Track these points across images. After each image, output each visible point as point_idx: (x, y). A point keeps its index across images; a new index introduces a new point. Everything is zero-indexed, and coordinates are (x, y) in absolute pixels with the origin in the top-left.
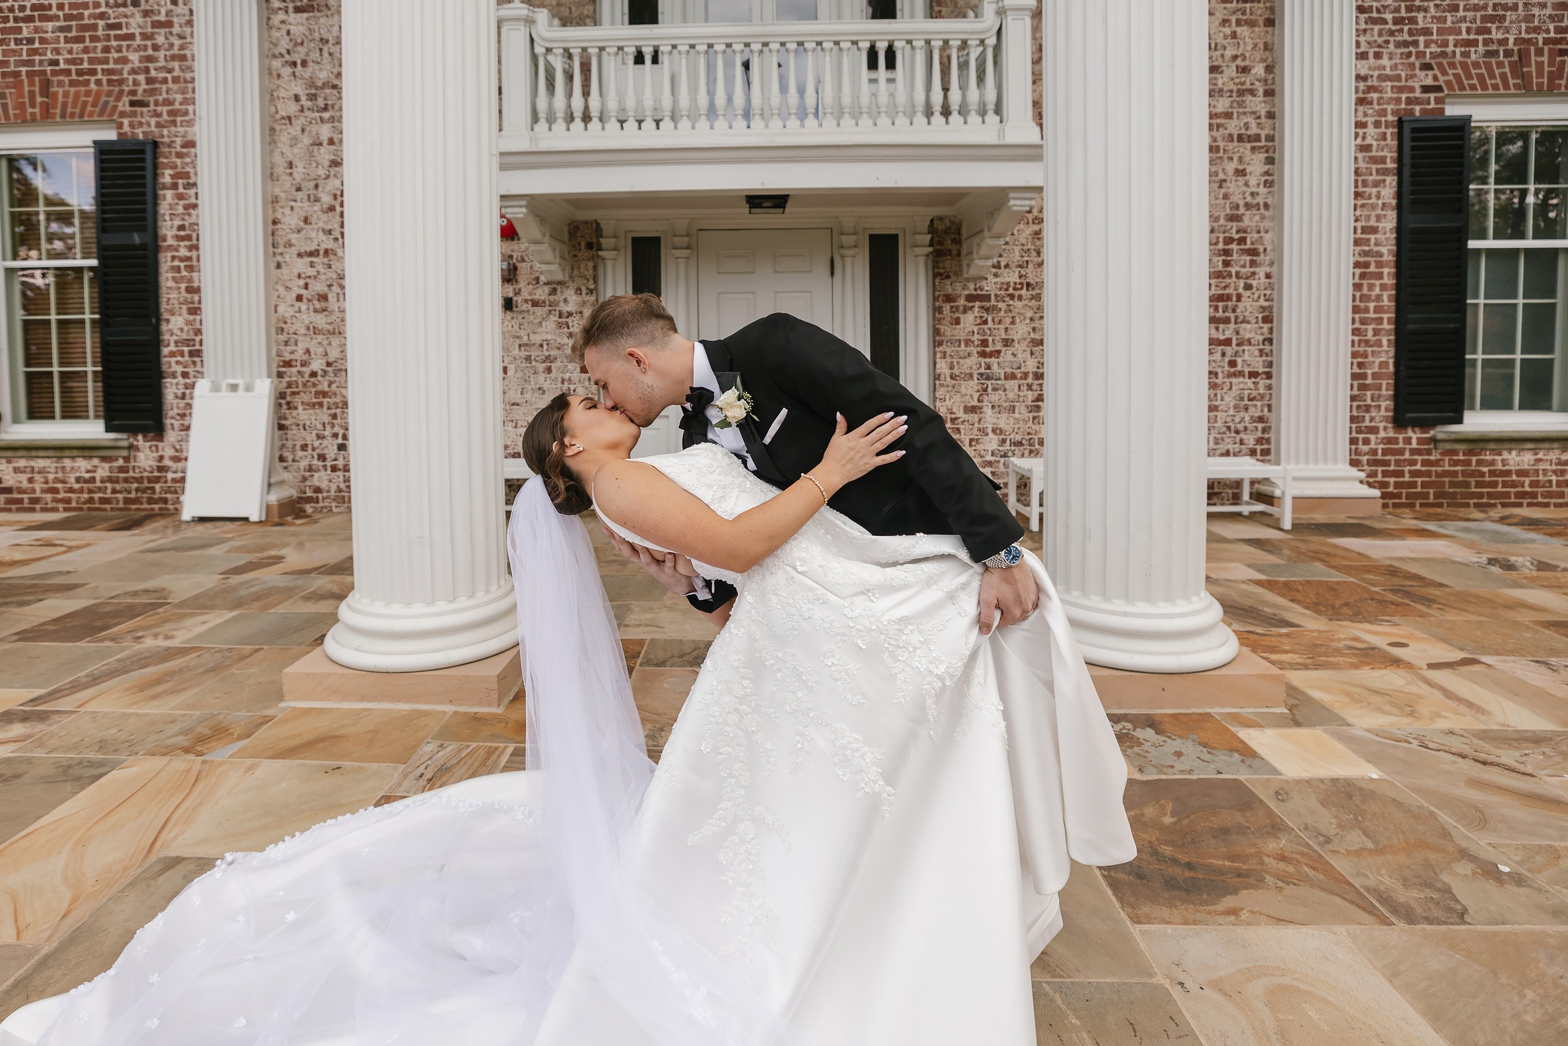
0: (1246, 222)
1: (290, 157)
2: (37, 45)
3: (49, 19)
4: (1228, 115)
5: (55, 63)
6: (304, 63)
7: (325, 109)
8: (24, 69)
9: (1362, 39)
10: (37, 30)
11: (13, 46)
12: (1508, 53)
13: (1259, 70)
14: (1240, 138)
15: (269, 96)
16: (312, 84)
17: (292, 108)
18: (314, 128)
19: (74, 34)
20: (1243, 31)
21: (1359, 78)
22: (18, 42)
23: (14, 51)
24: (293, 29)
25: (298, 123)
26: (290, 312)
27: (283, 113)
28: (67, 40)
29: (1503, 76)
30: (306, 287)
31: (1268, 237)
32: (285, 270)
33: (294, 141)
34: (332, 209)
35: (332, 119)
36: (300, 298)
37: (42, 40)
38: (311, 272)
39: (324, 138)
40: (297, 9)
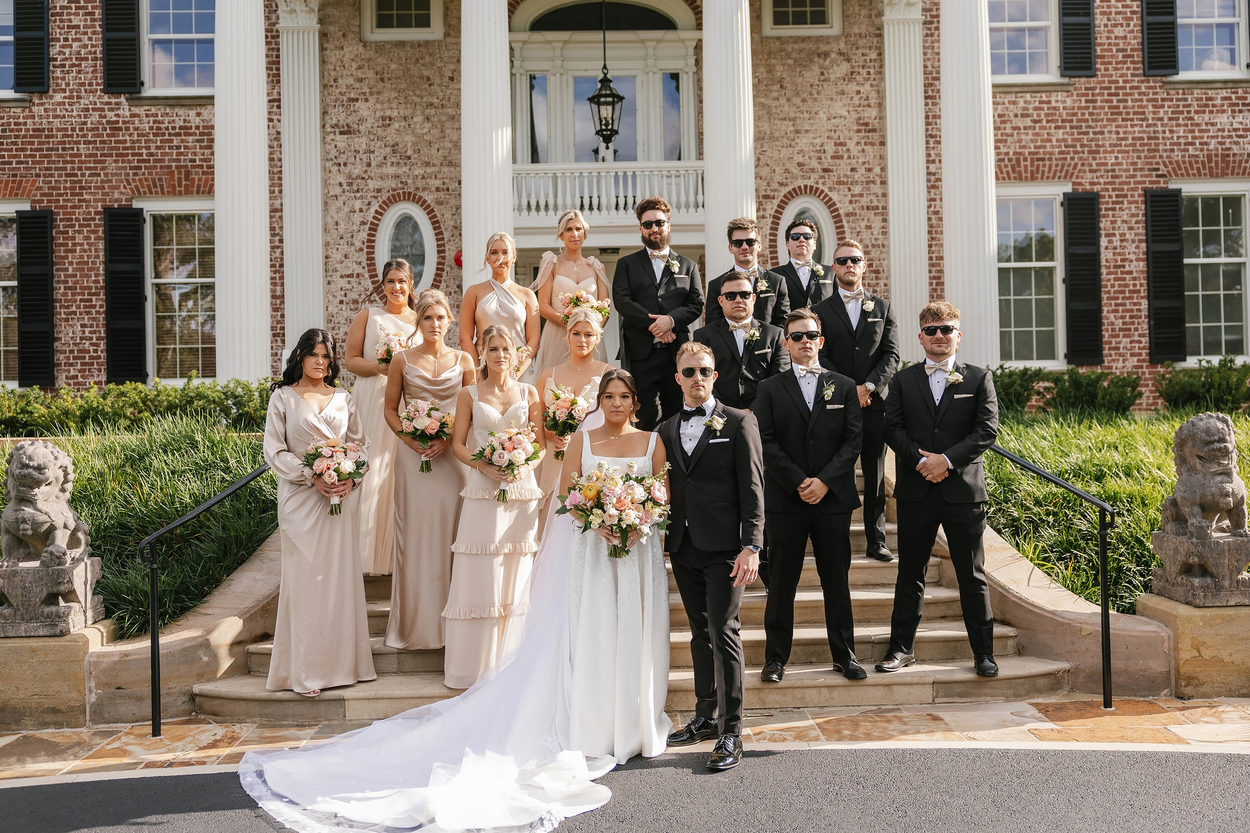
0: (873, 255)
1: (336, 218)
2: (182, 150)
3: (191, 134)
4: (861, 195)
5: (194, 161)
6: (345, 164)
7: (358, 191)
8: (174, 164)
9: (932, 152)
10: (182, 141)
11: (167, 150)
12: (1010, 160)
13: (877, 170)
14: (868, 208)
15: (326, 184)
16: (350, 177)
17: (338, 190)
18: (351, 203)
19: (205, 144)
20: (868, 148)
21: (929, 174)
22: (170, 148)
23: (168, 154)
24: (338, 144)
25: (341, 199)
26: (336, 310)
27: (332, 193)
28: (201, 148)
29: (1008, 172)
30: (345, 295)
31: (885, 263)
32: (332, 285)
33: (339, 210)
34: (361, 250)
35: (361, 197)
36: (341, 302)
37: (186, 147)
38: (349, 287)
39: (357, 208)
40: (341, 133)
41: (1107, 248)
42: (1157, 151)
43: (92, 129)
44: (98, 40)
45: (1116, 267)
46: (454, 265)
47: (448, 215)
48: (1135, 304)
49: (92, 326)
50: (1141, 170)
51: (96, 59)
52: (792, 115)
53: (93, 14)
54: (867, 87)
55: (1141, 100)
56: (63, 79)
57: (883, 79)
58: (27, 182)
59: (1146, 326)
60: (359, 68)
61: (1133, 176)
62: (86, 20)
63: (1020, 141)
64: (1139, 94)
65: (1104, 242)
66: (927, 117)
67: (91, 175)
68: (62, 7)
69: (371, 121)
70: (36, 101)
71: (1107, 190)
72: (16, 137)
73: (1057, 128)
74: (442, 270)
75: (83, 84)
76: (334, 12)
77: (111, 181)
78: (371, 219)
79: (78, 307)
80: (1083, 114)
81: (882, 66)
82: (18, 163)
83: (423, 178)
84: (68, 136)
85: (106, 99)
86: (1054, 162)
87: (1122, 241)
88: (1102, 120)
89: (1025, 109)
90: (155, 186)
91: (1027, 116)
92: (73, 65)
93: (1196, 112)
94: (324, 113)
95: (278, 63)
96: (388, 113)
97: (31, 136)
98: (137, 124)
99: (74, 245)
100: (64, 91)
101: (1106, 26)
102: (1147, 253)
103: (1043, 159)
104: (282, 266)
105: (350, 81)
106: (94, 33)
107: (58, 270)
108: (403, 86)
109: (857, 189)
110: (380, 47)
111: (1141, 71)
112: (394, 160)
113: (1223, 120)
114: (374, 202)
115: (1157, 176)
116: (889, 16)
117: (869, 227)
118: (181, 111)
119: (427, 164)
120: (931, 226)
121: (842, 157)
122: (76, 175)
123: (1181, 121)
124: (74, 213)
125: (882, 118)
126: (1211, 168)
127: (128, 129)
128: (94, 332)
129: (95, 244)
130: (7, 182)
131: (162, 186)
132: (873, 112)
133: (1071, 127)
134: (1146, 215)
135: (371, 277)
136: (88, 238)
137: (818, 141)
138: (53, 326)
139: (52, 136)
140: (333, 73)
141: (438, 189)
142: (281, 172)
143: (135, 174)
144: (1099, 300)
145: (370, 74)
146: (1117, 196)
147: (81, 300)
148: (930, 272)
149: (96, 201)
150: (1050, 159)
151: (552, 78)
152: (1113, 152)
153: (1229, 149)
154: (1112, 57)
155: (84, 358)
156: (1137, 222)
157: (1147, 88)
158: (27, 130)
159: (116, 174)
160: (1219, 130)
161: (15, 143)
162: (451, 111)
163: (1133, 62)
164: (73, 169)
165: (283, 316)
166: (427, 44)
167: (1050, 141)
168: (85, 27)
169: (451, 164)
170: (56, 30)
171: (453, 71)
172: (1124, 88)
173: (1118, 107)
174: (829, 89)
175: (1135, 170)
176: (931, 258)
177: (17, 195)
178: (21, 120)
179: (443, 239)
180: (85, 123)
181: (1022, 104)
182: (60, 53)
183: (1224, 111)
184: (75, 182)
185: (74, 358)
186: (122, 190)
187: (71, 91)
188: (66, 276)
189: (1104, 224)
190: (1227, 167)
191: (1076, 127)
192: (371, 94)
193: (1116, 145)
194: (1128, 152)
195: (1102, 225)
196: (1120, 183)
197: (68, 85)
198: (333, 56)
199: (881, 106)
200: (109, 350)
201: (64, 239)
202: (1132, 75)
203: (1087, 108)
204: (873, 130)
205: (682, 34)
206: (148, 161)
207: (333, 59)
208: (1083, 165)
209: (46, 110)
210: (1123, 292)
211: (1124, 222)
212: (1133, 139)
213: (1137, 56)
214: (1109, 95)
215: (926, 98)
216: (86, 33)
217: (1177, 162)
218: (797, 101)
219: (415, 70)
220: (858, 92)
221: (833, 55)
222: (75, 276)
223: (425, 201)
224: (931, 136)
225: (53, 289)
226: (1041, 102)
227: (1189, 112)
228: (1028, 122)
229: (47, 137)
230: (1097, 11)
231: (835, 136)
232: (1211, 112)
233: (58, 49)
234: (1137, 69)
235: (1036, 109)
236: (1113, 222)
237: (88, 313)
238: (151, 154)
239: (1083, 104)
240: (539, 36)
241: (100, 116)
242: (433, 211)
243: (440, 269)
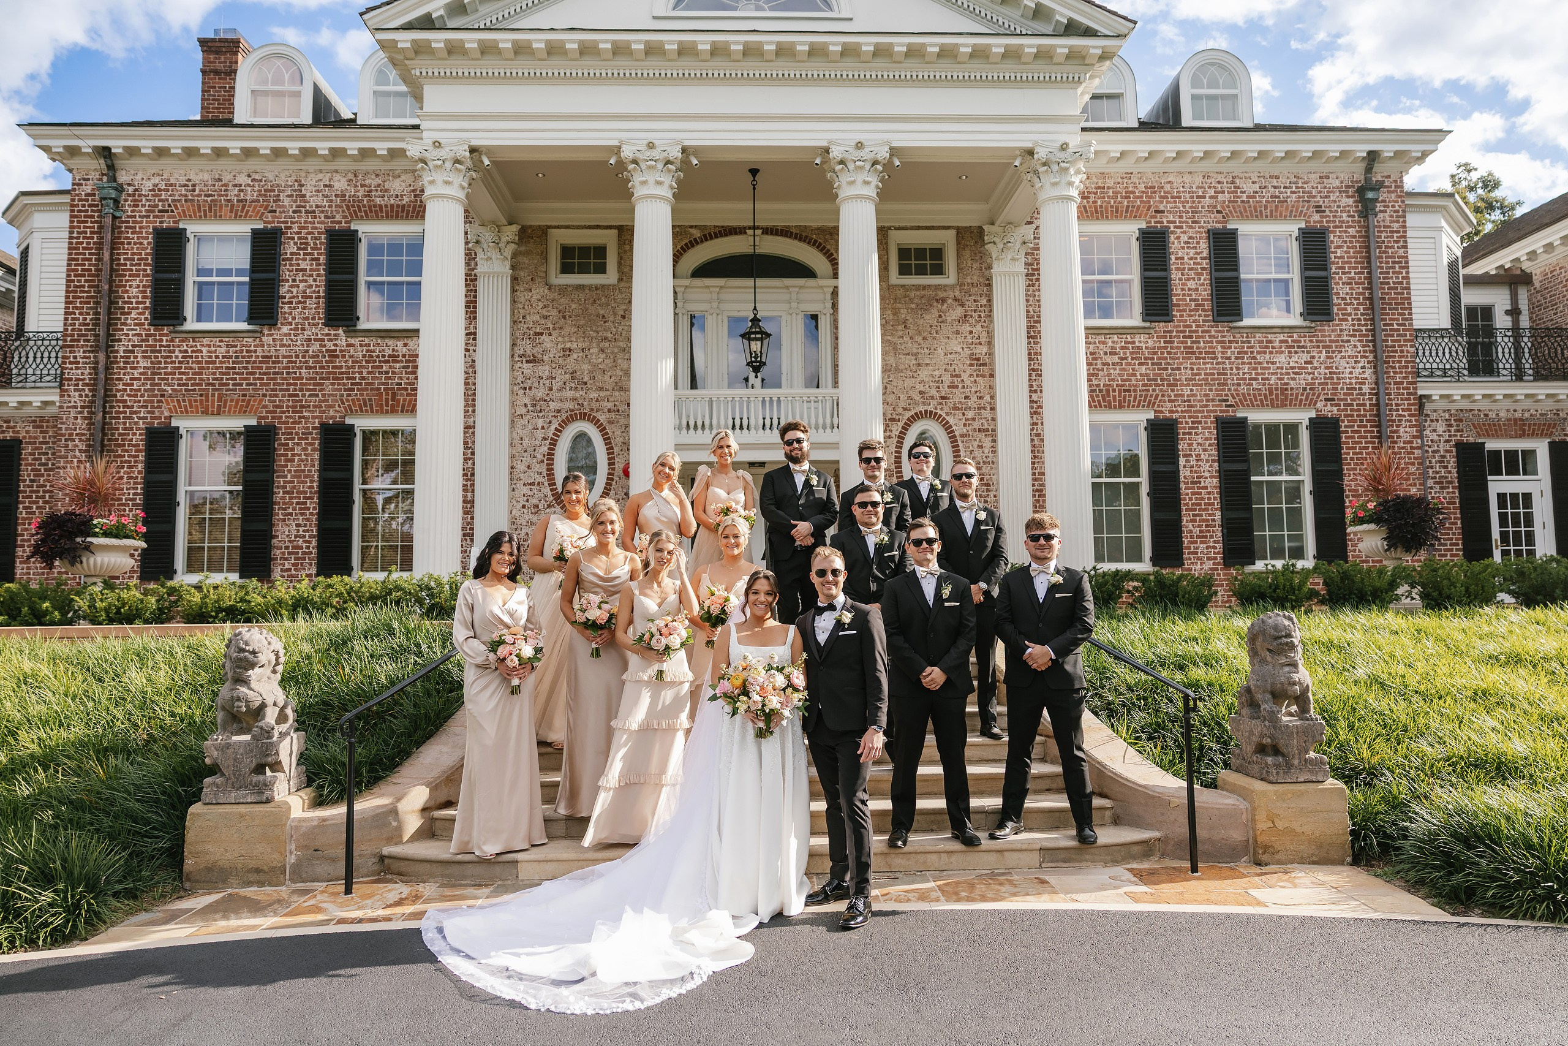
1: (521, 434)
2: (390, 375)
3: (398, 362)
4: (974, 419)
5: (401, 384)
6: (530, 388)
7: (540, 411)
8: (382, 387)
10: (390, 367)
11: (377, 375)
12: (1101, 391)
13: (987, 398)
14: (980, 430)
15: (513, 404)
16: (534, 399)
17: (523, 411)
18: (534, 421)
19: (410, 370)
20: (980, 380)
21: (1032, 402)
22: (380, 373)
23: (377, 378)
24: (525, 371)
25: (526, 418)
26: (519, 514)
27: (518, 413)
28: (406, 373)
29: (1099, 401)
30: (527, 501)
31: (994, 477)
32: (516, 492)
33: (524, 427)
34: (542, 461)
35: (544, 417)
36: (524, 507)
37: (393, 373)
38: (530, 493)
39: (539, 426)
40: (528, 362)
41: (1185, 467)
42: (1226, 384)
43: (313, 357)
44: (321, 281)
45: (1193, 483)
46: (622, 476)
47: (618, 433)
48: (1210, 515)
49: (305, 526)
50: (1213, 400)
51: (319, 297)
52: (915, 351)
53: (318, 259)
54: (979, 327)
55: (1212, 342)
56: (290, 314)
57: (992, 322)
58: (255, 401)
59: (1220, 534)
60: (545, 307)
61: (1206, 406)
62: (312, 265)
63: (1109, 375)
64: (1210, 337)
65: (1182, 461)
66: (1030, 354)
67: (310, 396)
68: (292, 254)
69: (553, 351)
70: (266, 332)
71: (1184, 417)
72: (247, 362)
73: (1140, 364)
74: (612, 479)
75: (307, 319)
76: (524, 260)
77: (327, 401)
78: (551, 435)
79: (294, 509)
80: (1162, 353)
81: (991, 311)
82: (247, 384)
83: (597, 400)
84: (292, 362)
85: (326, 331)
86: (1139, 393)
87: (1197, 460)
88: (1179, 358)
89: (1112, 348)
90: (366, 406)
91: (1115, 354)
92: (300, 302)
93: (1258, 353)
94: (514, 345)
95: (476, 302)
96: (568, 345)
97: (261, 362)
98: (352, 353)
99: (293, 455)
100: (290, 323)
101: (1180, 279)
102: (1219, 471)
103: (1129, 391)
104: (473, 475)
105: (537, 318)
106: (318, 275)
107: (278, 477)
108: (582, 322)
109: (970, 414)
110: (563, 290)
111: (1211, 318)
112: (573, 385)
113: (1281, 359)
114: (554, 421)
115: (1227, 406)
116: (997, 269)
117: (980, 447)
118: (390, 342)
119: (601, 389)
120: (1034, 446)
121: (957, 387)
122: (297, 395)
123: (1245, 360)
124: (294, 428)
125: (991, 354)
126: (1272, 400)
127: (343, 356)
128: (308, 531)
129: (311, 455)
130: (238, 401)
131: (371, 406)
132: (984, 349)
133: (1153, 364)
134: (1217, 439)
135: (550, 485)
136: (305, 449)
137: (936, 373)
138: (272, 525)
139: (278, 362)
140: (522, 311)
141: (609, 411)
142: (474, 394)
143: (349, 395)
144: (1180, 511)
145: (554, 312)
146: (1193, 422)
147: (297, 503)
148: (1033, 485)
149: (314, 417)
150: (1135, 391)
151: (710, 317)
152: (1188, 385)
153: (1287, 384)
154: (1186, 305)
155: (297, 553)
156: (1210, 445)
157: (1216, 331)
158: (257, 357)
159: (332, 395)
160: (1278, 368)
161: (246, 368)
162: (622, 344)
163: (1203, 310)
164: (295, 390)
165: (472, 518)
166: (603, 287)
167: (1135, 375)
168: (311, 270)
169: (621, 389)
170: (286, 272)
171: (625, 311)
172: (1197, 331)
173: (1192, 348)
174: (946, 330)
175: (1207, 401)
176: (1034, 474)
177: (245, 412)
178: (252, 348)
179: (613, 453)
180: (307, 351)
181: (1110, 344)
182: (289, 291)
183: (1282, 352)
184: (297, 401)
185: (289, 553)
186: (337, 408)
187: (296, 324)
188: (285, 482)
189: (1182, 446)
190: (1286, 400)
191: (1156, 364)
192: (554, 329)
193: (1191, 380)
194: (1201, 385)
195: (1180, 447)
196: (1195, 412)
197: (294, 318)
198: (522, 297)
199: (990, 344)
200: (320, 546)
201: (285, 450)
202: (1204, 321)
203: (1166, 348)
204: (984, 364)
205: (821, 282)
206: (360, 384)
207: (522, 300)
208: (1163, 396)
209: (274, 340)
210: (1200, 504)
211: (1201, 445)
212: (1206, 374)
213: (1208, 305)
214: (1184, 337)
215: (1029, 338)
216: (311, 276)
217: (1243, 394)
218: (919, 339)
219: (592, 309)
220: (971, 332)
221: (949, 301)
222: (293, 482)
223: (599, 421)
224: (1033, 370)
225: (273, 493)
226: (1126, 343)
227: (1252, 352)
228: (1116, 359)
229: (274, 362)
230: (1173, 267)
231: (952, 369)
232: (1271, 353)
233: (287, 288)
234: (1208, 316)
235: (1122, 348)
236: (1189, 445)
237: (302, 514)
238: (363, 378)
239: (1162, 344)
240: (699, 282)
241: (321, 346)
242: (605, 429)
243: (610, 479)
